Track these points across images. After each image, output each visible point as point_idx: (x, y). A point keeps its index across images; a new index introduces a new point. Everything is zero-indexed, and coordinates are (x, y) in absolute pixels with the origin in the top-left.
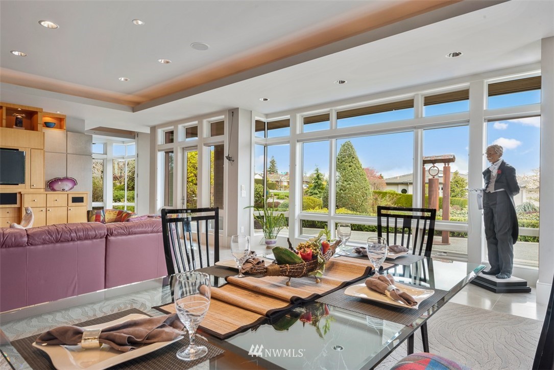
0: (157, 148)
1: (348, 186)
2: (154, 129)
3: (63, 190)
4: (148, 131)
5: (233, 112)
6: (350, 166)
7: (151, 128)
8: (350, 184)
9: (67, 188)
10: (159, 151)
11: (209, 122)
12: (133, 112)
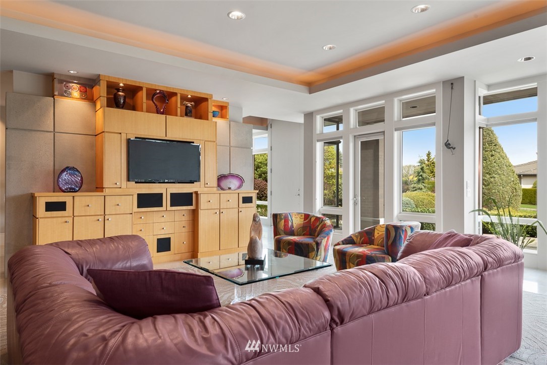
0: (315, 138)
1: (492, 179)
2: (309, 116)
3: (230, 188)
4: (301, 120)
5: (452, 84)
6: (492, 156)
7: (305, 115)
8: (494, 178)
9: (233, 187)
10: (318, 141)
11: (400, 101)
12: (310, 93)
